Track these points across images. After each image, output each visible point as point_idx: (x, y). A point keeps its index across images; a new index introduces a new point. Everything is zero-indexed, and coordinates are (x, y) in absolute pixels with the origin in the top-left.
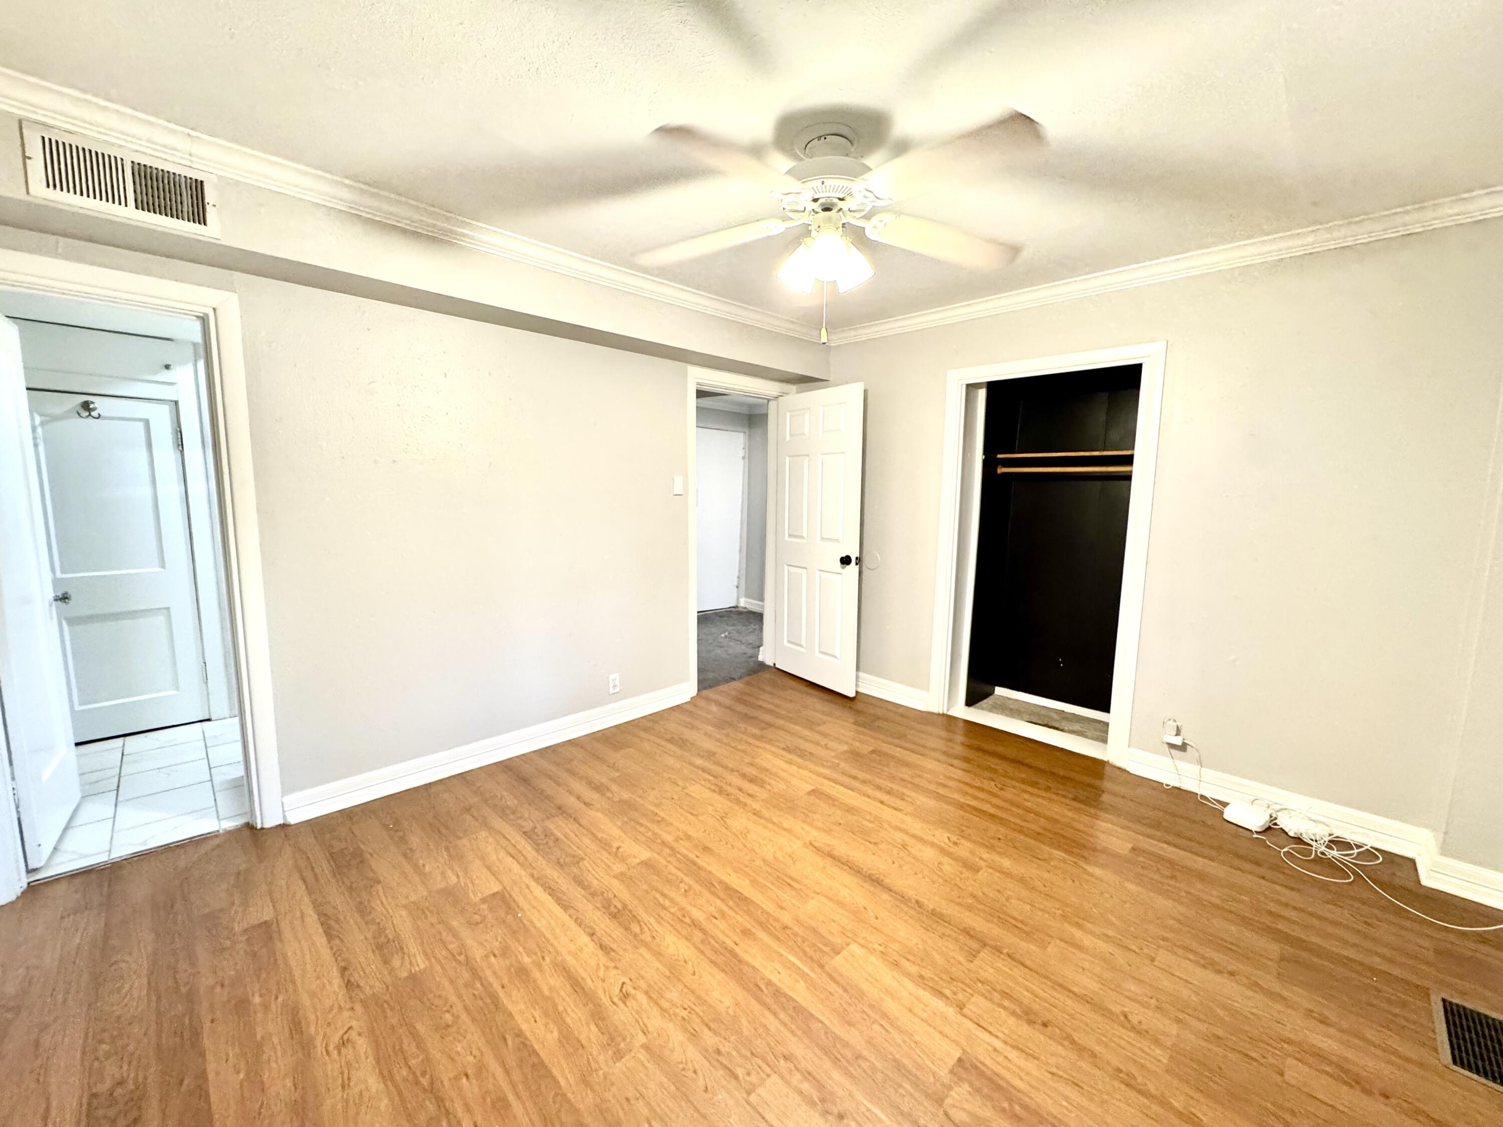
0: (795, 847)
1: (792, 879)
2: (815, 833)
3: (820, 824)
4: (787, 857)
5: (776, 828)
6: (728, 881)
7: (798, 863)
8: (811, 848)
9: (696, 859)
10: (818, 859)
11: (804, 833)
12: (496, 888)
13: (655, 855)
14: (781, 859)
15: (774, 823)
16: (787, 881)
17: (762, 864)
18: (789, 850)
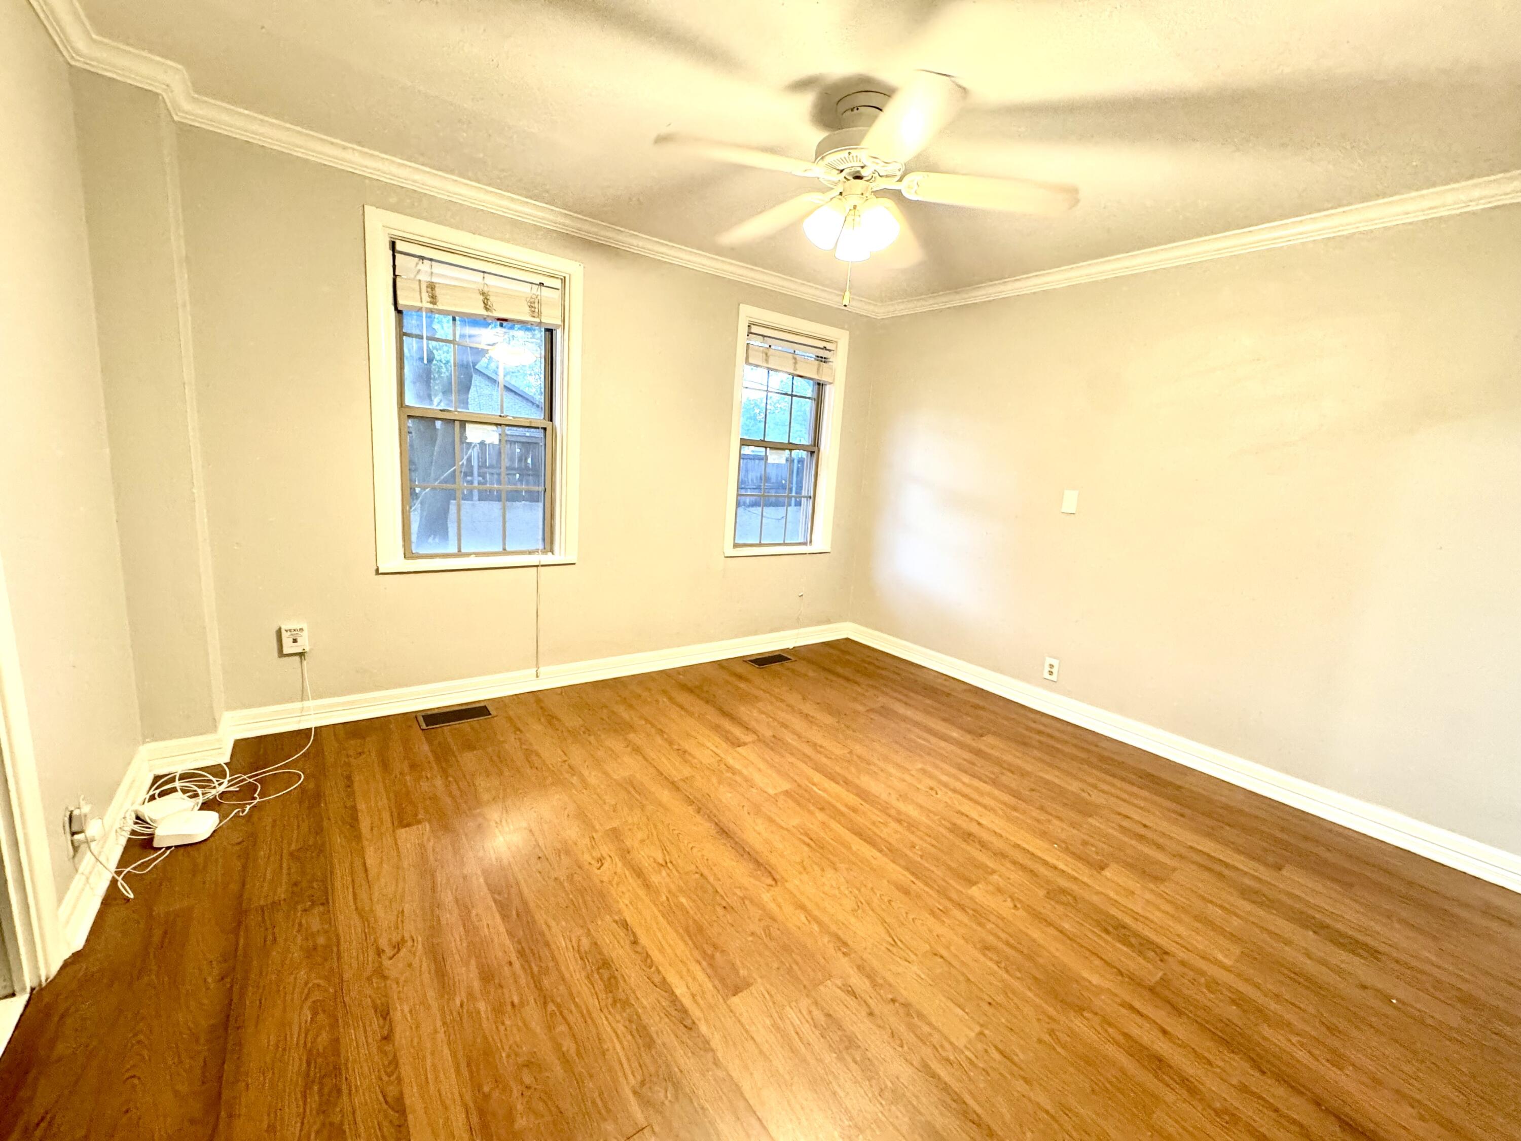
0: (797, 882)
1: (808, 845)
2: (766, 897)
3: (755, 912)
4: (810, 869)
5: (816, 912)
6: (874, 851)
7: (798, 859)
8: (777, 877)
9: (914, 880)
10: (773, 860)
11: (780, 900)
12: (1104, 873)
13: (964, 891)
14: (816, 868)
15: (819, 923)
16: (815, 844)
17: (838, 865)
18: (805, 877)
